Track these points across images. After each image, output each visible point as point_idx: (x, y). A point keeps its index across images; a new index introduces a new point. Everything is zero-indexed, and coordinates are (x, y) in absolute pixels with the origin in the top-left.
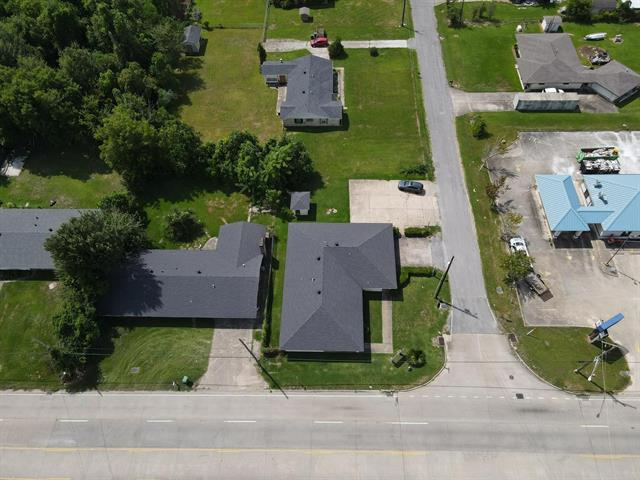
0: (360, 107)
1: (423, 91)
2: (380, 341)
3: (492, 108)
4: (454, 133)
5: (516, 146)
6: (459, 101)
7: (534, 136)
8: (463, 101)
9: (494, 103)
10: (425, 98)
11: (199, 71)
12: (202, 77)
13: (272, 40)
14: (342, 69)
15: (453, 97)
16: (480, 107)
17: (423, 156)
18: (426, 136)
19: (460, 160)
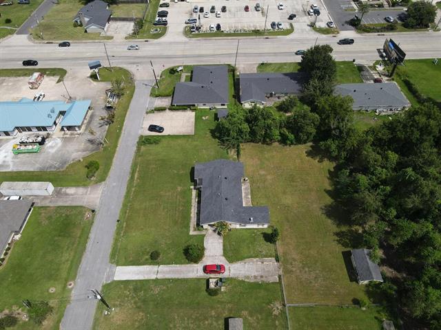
0: (179, 189)
1: (121, 206)
2: (186, 76)
3: (71, 191)
4: (113, 168)
5: (73, 160)
6: (96, 196)
7: (55, 167)
8: (92, 196)
9: (67, 194)
10: (122, 199)
11: (336, 229)
12: (329, 221)
13: (271, 280)
14: (191, 233)
15: (98, 201)
16: (81, 190)
17: (142, 150)
18: (135, 165)
19: (117, 149)
